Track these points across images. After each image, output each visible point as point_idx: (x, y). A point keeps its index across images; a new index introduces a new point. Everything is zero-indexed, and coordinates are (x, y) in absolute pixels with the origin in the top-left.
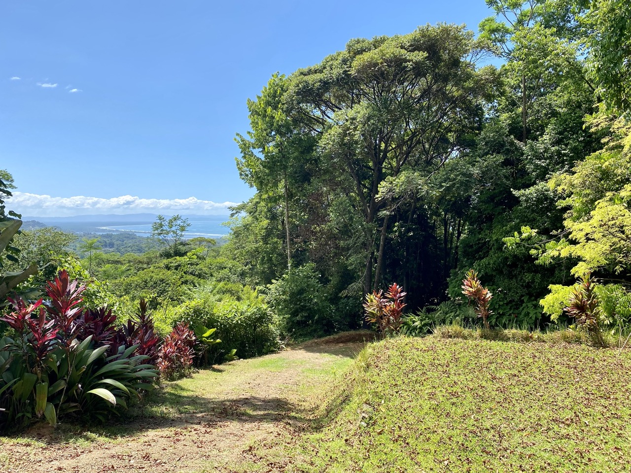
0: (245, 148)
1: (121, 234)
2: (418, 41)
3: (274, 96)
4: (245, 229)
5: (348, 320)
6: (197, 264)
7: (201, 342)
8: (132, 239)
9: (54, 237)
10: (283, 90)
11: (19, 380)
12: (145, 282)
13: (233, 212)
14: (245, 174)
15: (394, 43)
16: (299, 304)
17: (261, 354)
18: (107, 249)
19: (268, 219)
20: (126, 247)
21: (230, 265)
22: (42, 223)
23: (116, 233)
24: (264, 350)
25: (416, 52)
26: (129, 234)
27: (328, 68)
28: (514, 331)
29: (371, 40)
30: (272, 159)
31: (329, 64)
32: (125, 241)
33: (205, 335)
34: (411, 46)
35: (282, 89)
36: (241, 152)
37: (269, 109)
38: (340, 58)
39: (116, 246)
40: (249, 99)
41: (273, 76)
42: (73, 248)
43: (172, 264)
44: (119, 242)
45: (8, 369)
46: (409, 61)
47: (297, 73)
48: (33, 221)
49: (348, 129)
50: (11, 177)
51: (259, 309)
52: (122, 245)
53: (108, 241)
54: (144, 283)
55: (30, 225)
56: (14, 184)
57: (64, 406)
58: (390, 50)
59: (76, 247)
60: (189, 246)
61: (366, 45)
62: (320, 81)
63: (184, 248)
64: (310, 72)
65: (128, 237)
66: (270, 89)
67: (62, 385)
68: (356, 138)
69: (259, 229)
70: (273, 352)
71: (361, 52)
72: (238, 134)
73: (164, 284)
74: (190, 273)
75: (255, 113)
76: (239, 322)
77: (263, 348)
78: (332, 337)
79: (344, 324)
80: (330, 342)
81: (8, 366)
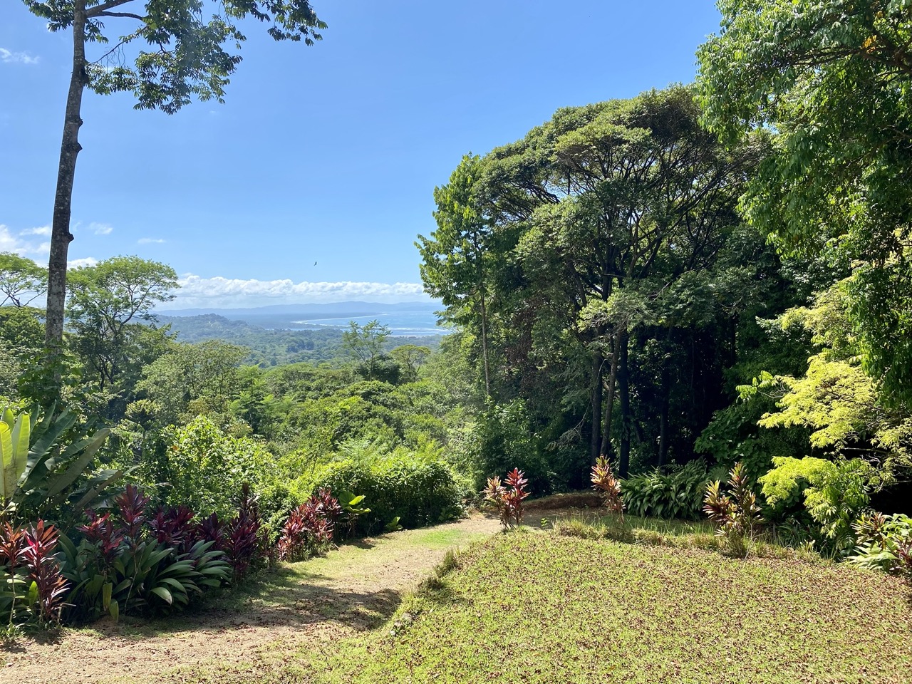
0: (428, 253)
1: (323, 331)
2: (640, 113)
3: (464, 186)
4: (456, 340)
5: (569, 476)
6: (391, 391)
7: (346, 511)
8: (337, 337)
9: (221, 351)
10: (475, 179)
11: (89, 580)
12: (325, 414)
13: (440, 319)
14: (431, 285)
15: (609, 115)
16: (495, 457)
17: (436, 521)
18: (305, 351)
19: (474, 334)
20: (329, 348)
21: (434, 390)
22: (223, 317)
23: (316, 330)
24: (440, 518)
25: (636, 129)
26: (333, 331)
27: (530, 149)
28: (643, 531)
29: (585, 110)
30: (458, 270)
31: (533, 140)
32: (328, 340)
33: (353, 503)
34: (630, 120)
35: (473, 175)
36: (424, 259)
37: (456, 204)
38: (546, 133)
39: (316, 347)
40: (437, 187)
41: (463, 158)
42: (261, 350)
43: (359, 391)
44: (321, 342)
45: (85, 570)
46: (625, 142)
47: (493, 155)
48: (212, 315)
49: (551, 231)
50: (175, 274)
51: (434, 466)
52: (325, 346)
53: (305, 340)
54: (323, 415)
55: (208, 320)
56: (178, 282)
57: (131, 601)
58: (602, 127)
59: (265, 348)
60: (390, 361)
61: (576, 117)
62: (521, 165)
63: (384, 364)
64: (510, 152)
65: (332, 335)
66: (459, 176)
67: (127, 584)
68: (559, 244)
69: (464, 347)
70: (452, 520)
71: (571, 127)
72: (420, 236)
73: (347, 418)
74: (381, 403)
75: (442, 207)
76: (405, 483)
77: (440, 515)
78: (537, 501)
79: (563, 483)
80: (535, 508)
81: (84, 567)
